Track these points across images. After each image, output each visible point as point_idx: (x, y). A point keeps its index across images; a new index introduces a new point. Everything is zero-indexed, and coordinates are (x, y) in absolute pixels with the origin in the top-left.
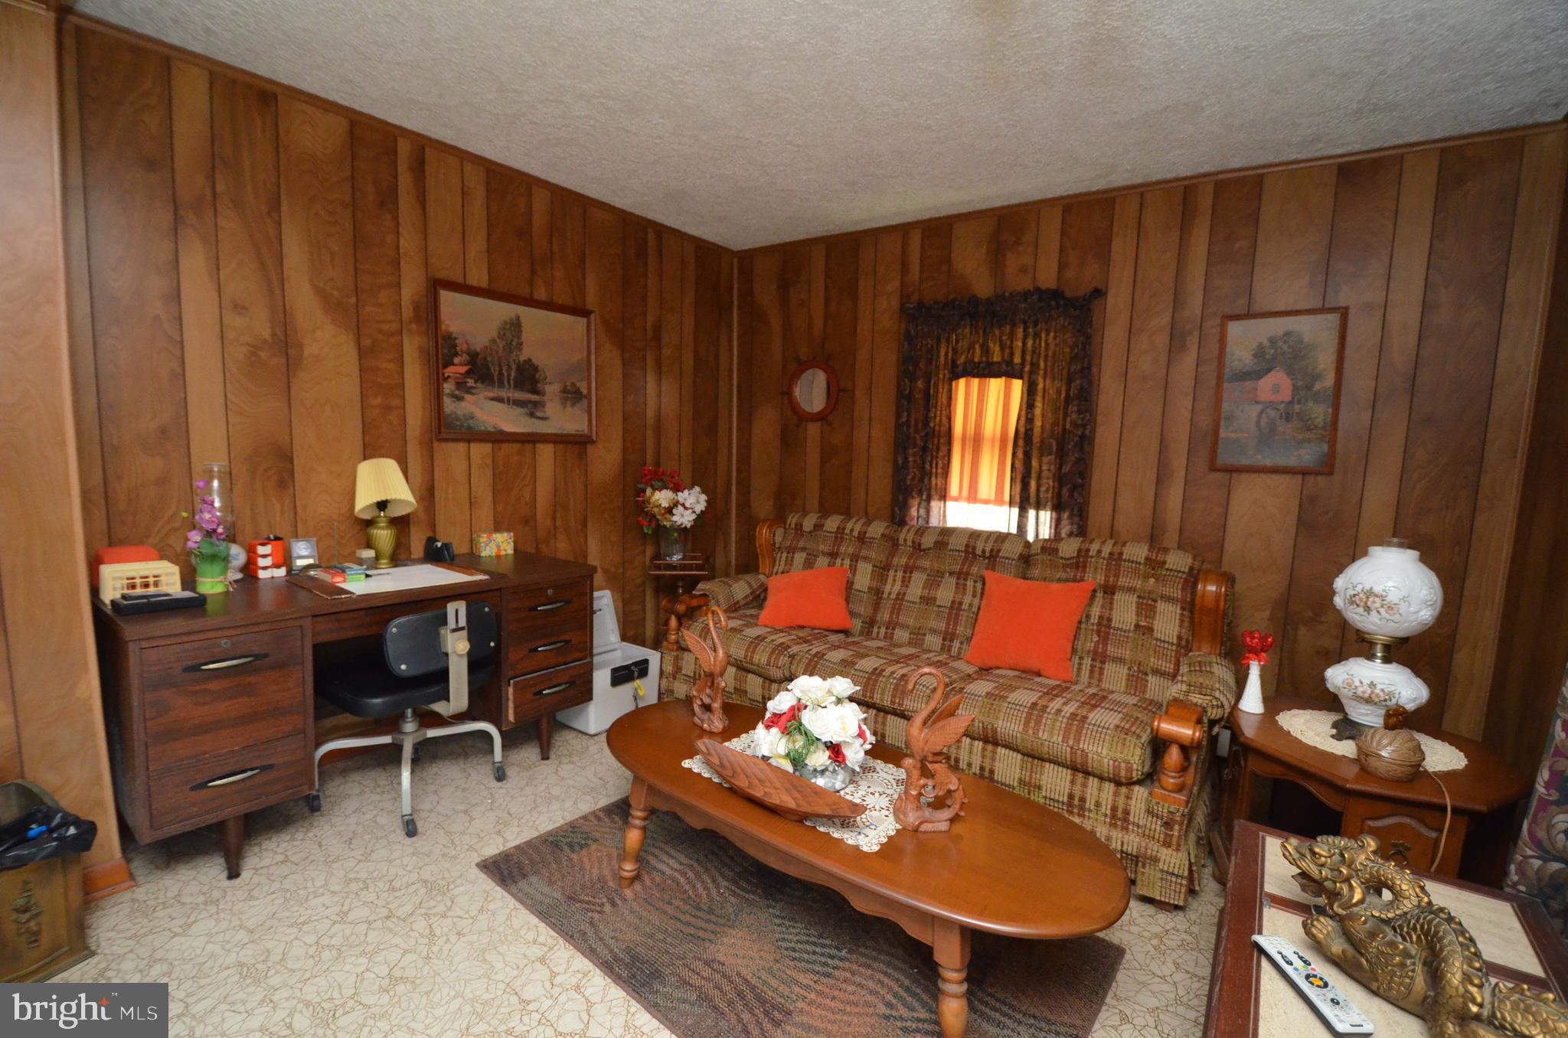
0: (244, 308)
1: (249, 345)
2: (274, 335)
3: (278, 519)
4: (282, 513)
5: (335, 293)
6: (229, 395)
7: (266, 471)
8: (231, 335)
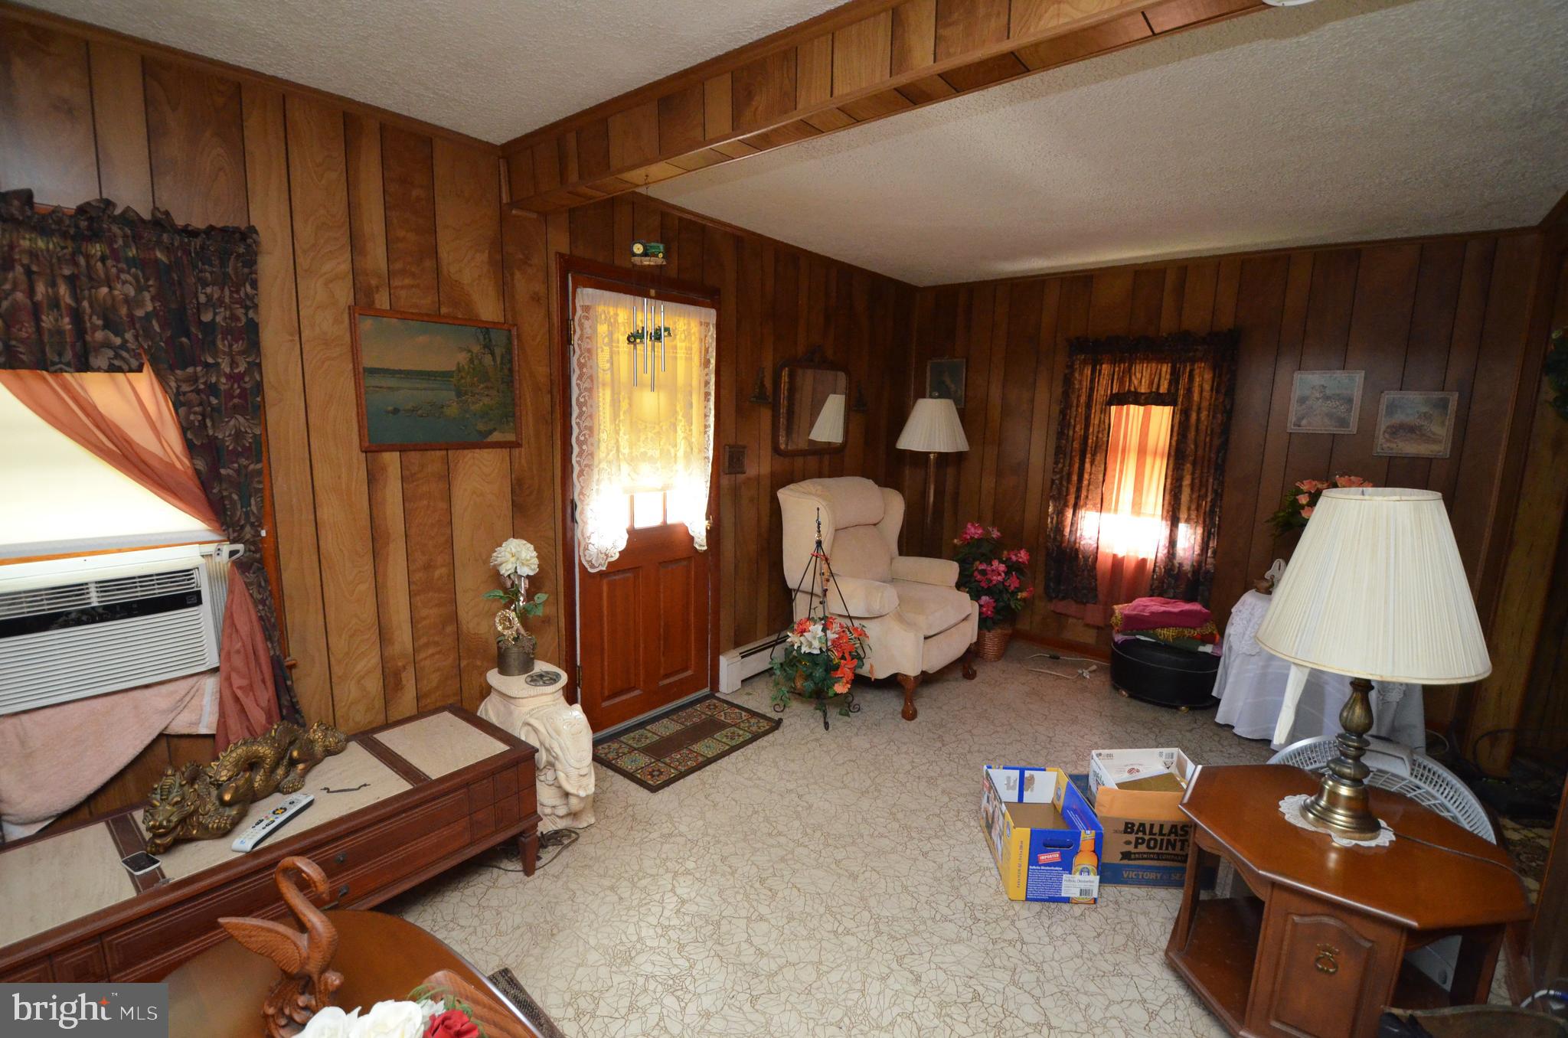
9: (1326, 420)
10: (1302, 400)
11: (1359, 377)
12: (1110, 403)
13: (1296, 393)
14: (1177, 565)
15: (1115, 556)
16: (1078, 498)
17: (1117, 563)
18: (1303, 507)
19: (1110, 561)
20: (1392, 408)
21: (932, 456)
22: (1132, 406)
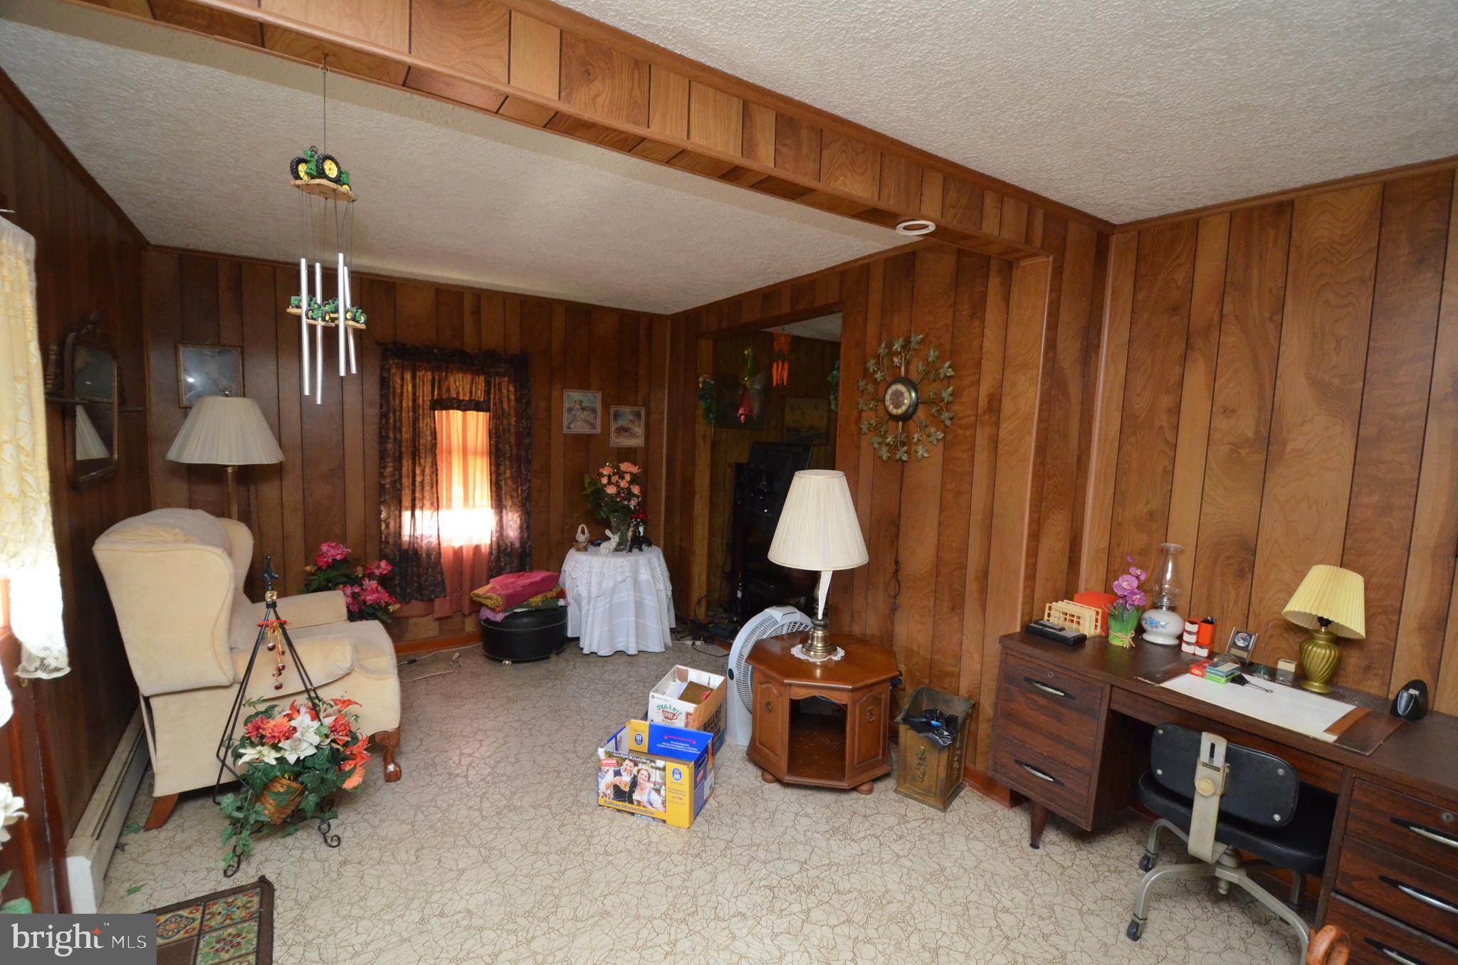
0: (1233, 411)
1: (1230, 443)
2: (1257, 432)
3: (1231, 604)
4: (1236, 602)
5: (1336, 381)
6: (1206, 487)
7: (1228, 558)
8: (1216, 436)
9: (584, 424)
10: (570, 410)
11: (599, 396)
12: (433, 408)
13: (567, 404)
14: (509, 545)
15: (453, 548)
16: (414, 500)
17: (458, 553)
18: (605, 486)
19: (451, 553)
20: (616, 416)
21: (230, 470)
22: (451, 411)
